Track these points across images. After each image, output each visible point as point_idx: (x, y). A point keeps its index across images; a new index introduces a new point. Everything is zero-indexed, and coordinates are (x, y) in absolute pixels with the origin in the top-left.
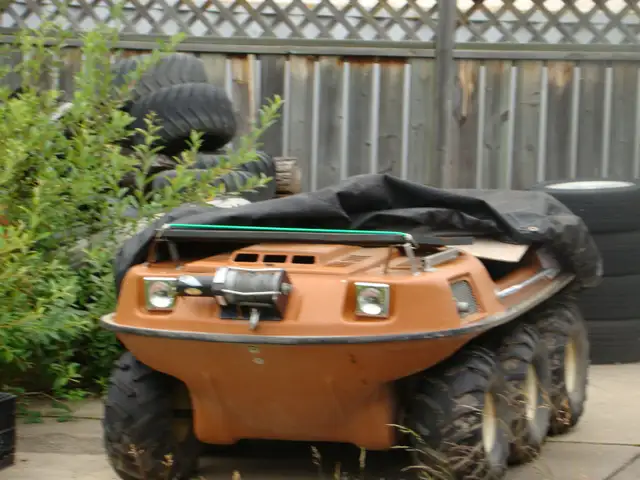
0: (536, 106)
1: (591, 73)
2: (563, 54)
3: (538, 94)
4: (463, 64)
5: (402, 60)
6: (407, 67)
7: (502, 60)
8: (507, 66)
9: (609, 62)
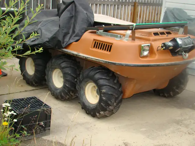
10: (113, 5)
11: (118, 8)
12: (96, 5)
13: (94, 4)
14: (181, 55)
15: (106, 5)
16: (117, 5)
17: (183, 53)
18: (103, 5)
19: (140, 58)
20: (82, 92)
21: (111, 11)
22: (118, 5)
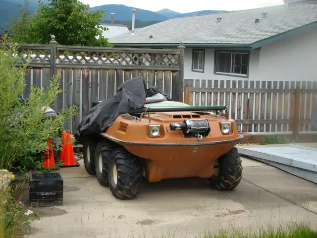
0: (79, 81)
1: (94, 72)
2: (87, 67)
3: (80, 77)
4: (58, 69)
5: (40, 68)
6: (42, 70)
7: (69, 68)
8: (71, 70)
9: (99, 69)
10: (260, 94)
11: (269, 97)
12: (234, 94)
13: (231, 93)
14: (197, 137)
15: (249, 94)
16: (266, 94)
17: (199, 135)
18: (244, 93)
19: (148, 138)
20: (111, 174)
21: (257, 102)
22: (268, 94)
